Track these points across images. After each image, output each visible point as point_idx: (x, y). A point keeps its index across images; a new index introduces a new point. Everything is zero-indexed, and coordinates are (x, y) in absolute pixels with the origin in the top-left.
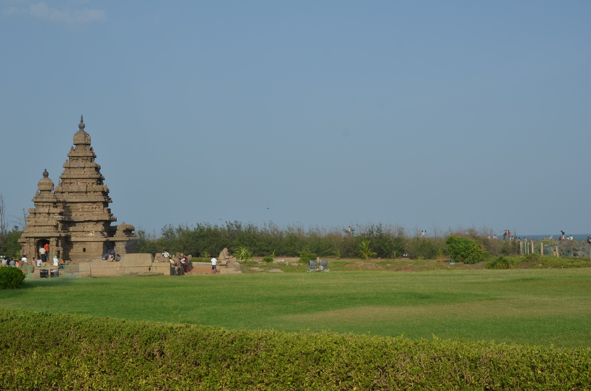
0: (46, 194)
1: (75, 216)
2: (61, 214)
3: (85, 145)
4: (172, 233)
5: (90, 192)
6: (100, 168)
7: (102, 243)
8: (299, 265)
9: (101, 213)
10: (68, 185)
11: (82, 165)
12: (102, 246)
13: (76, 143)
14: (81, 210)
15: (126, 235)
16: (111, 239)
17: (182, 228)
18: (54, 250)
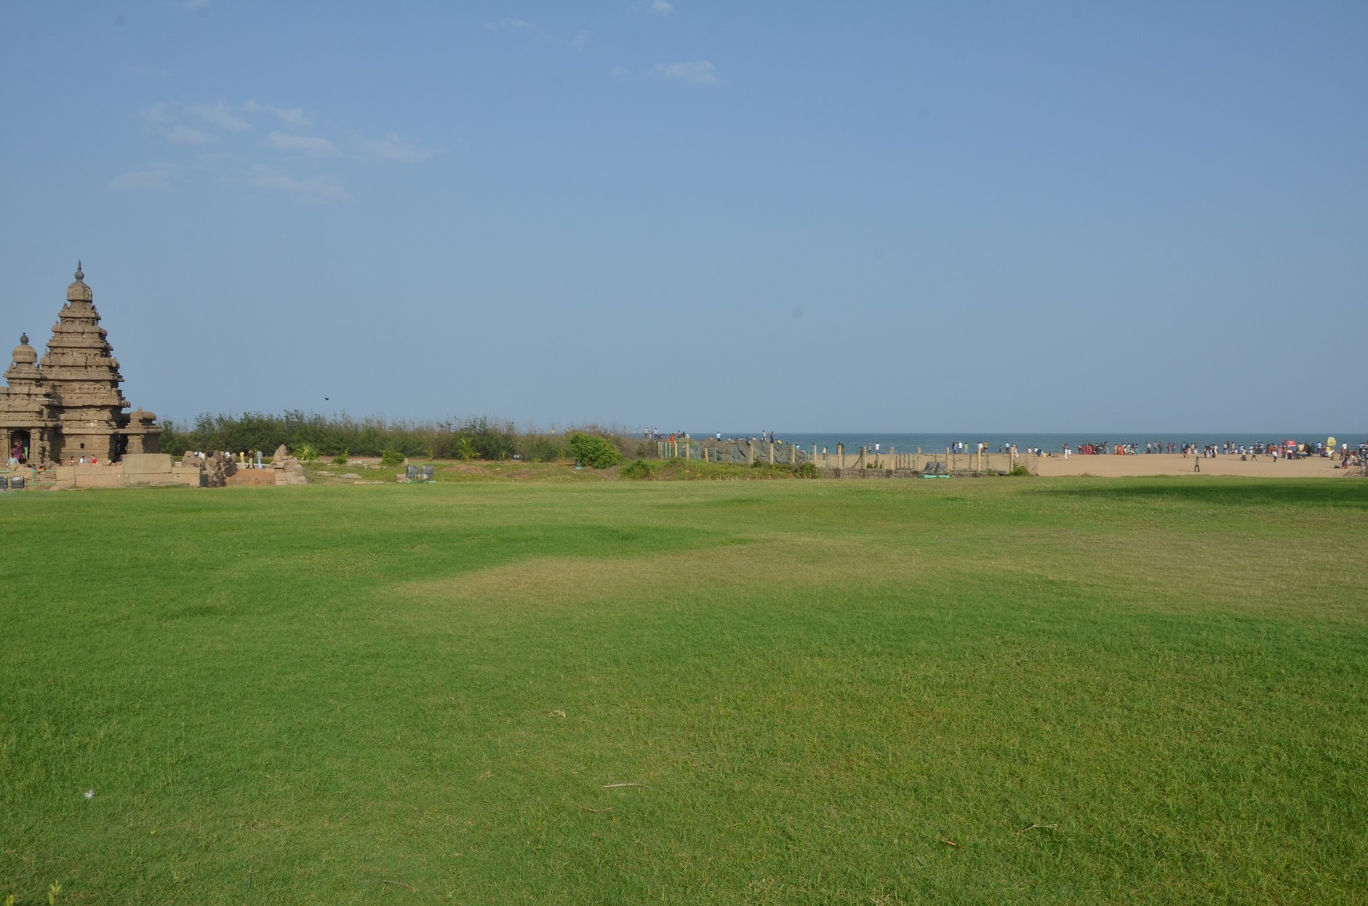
0: (25, 368)
1: (68, 399)
2: (47, 395)
3: (84, 303)
4: (210, 424)
5: (91, 366)
6: (106, 335)
7: (108, 437)
8: (381, 468)
9: (107, 395)
10: (60, 356)
11: (80, 329)
12: (108, 441)
13: (72, 298)
14: (78, 391)
15: (144, 427)
16: (122, 431)
17: (224, 418)
18: (37, 446)
